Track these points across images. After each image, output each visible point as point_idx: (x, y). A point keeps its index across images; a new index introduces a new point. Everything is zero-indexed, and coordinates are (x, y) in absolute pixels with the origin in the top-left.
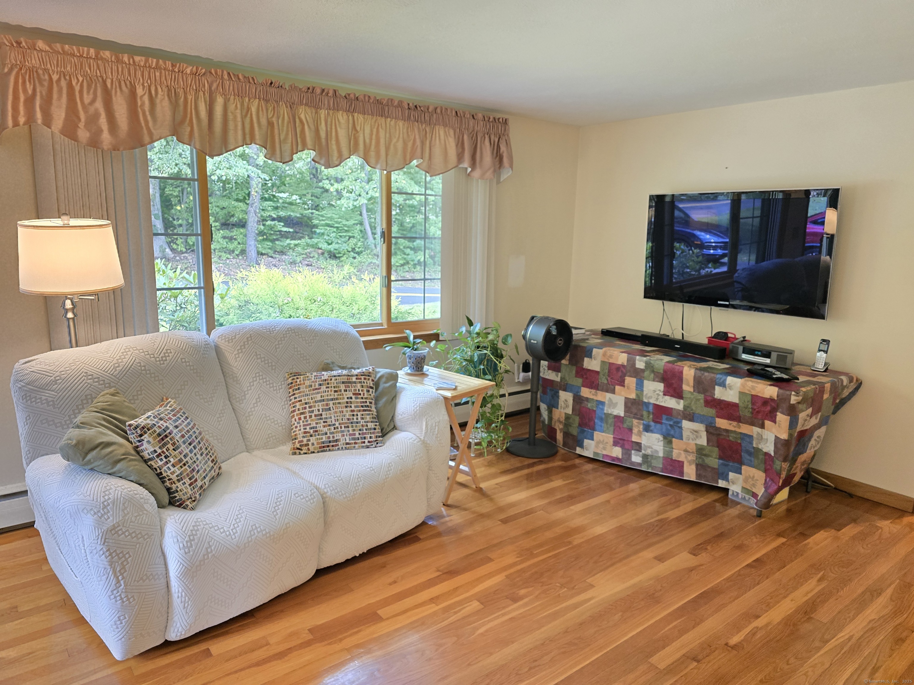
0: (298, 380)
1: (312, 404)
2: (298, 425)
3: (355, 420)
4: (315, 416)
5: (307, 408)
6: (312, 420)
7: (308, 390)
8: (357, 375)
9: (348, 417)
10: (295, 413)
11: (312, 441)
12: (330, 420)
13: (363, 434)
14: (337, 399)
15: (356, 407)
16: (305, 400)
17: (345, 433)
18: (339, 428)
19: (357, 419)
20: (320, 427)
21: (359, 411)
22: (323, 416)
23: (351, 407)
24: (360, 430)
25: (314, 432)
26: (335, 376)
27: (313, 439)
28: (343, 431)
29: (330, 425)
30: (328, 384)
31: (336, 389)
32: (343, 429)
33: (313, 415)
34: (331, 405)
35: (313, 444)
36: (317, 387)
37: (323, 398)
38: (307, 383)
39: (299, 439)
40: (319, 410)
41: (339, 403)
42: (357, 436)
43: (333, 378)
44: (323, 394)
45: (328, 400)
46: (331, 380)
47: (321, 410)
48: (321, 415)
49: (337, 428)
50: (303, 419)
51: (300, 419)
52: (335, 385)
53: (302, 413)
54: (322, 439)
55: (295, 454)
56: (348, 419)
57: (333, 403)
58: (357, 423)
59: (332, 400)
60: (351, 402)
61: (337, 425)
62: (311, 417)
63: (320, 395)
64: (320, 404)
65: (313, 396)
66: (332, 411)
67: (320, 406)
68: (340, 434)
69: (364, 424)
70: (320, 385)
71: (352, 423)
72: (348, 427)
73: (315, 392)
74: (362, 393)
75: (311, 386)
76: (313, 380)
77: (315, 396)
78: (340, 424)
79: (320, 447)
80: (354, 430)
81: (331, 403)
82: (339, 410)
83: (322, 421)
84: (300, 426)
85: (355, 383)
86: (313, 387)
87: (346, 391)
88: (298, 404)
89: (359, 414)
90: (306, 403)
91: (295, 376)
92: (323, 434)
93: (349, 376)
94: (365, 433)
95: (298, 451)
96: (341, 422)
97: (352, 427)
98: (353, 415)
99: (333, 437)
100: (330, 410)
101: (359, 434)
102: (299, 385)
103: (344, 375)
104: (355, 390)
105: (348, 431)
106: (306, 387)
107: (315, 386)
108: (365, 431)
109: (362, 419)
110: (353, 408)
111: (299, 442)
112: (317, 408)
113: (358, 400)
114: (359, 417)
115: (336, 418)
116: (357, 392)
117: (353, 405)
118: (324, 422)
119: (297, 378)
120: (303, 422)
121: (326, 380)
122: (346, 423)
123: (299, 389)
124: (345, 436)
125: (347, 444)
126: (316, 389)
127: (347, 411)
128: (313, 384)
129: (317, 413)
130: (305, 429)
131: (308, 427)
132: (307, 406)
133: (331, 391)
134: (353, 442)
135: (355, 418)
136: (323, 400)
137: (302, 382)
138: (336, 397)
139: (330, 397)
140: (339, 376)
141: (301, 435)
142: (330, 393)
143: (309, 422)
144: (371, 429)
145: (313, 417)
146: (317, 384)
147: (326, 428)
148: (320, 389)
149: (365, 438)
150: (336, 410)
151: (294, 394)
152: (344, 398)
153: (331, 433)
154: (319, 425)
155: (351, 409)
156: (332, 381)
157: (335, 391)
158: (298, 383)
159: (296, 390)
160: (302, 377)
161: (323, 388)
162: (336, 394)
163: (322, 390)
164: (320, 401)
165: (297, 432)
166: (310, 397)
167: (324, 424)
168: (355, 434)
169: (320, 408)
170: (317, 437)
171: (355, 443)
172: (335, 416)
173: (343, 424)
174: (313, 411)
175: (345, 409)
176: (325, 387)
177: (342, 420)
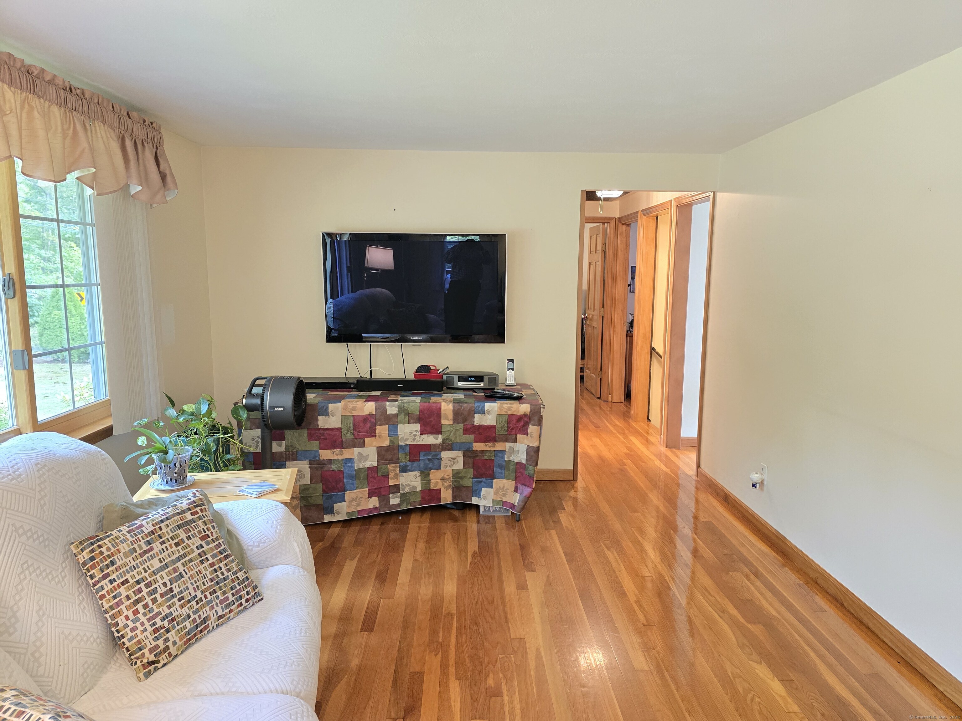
0: (104, 549)
1: (149, 579)
2: (138, 624)
3: (221, 577)
4: (162, 595)
5: (143, 588)
6: (160, 605)
7: (130, 558)
8: (189, 509)
9: (209, 577)
10: (123, 607)
11: (171, 640)
12: (187, 592)
13: (237, 592)
14: (185, 555)
15: (213, 557)
16: (133, 577)
17: (214, 603)
18: (203, 598)
19: (223, 574)
20: (178, 611)
21: (220, 561)
22: (175, 591)
23: (207, 559)
24: (232, 589)
25: (169, 622)
26: (162, 521)
27: (172, 635)
28: (211, 602)
29: (189, 601)
30: (160, 537)
31: (176, 541)
32: (209, 597)
33: (157, 596)
34: (181, 569)
35: (174, 643)
36: (145, 548)
37: (164, 563)
38: (124, 548)
39: (149, 646)
40: (165, 584)
41: (191, 560)
42: (231, 599)
43: (162, 525)
44: (161, 557)
45: (174, 562)
46: (160, 529)
47: (168, 583)
48: (171, 590)
49: (201, 600)
50: (142, 611)
51: (136, 612)
52: (171, 535)
53: (137, 602)
54: (185, 627)
55: (148, 675)
56: (212, 580)
57: (183, 564)
58: (225, 579)
59: (179, 559)
60: (203, 551)
61: (199, 595)
62: (154, 601)
63: (156, 560)
64: (163, 573)
65: (145, 566)
66: (186, 577)
67: (165, 576)
68: (207, 608)
69: (233, 577)
70: (149, 543)
71: (218, 583)
72: (215, 592)
73: (145, 557)
74: (209, 533)
75: (134, 550)
76: (131, 539)
77: (148, 564)
78: (202, 592)
79: (185, 643)
80: (224, 593)
81: (179, 564)
82: (194, 571)
83: (175, 600)
84: (142, 624)
85: (193, 521)
86: (139, 552)
87: (189, 538)
88: (122, 590)
89: (221, 565)
90: (138, 582)
91: (92, 544)
92: (184, 620)
93: (179, 514)
94: (240, 590)
95: (152, 668)
96: (203, 587)
97: (220, 588)
98: (215, 571)
99: (200, 617)
100: (183, 577)
101: (233, 595)
102: (109, 556)
103: (174, 515)
104: (200, 532)
105: (217, 597)
106: (126, 555)
107: (141, 548)
108: (238, 587)
109: (228, 570)
110: (211, 561)
111: (151, 651)
112: (161, 582)
113: (210, 546)
114: (224, 570)
115: (195, 585)
116: (204, 534)
117: (209, 556)
118: (179, 600)
119: (100, 547)
120: (145, 614)
121: (152, 532)
122: (210, 587)
123: (113, 563)
124: (216, 608)
125: (221, 617)
126: (146, 552)
127: (205, 569)
128: (135, 546)
129: (164, 590)
130: (154, 624)
131: (158, 620)
132: (142, 585)
133: (170, 545)
134: (228, 610)
135: (219, 573)
136: (166, 566)
137: (113, 550)
138: (182, 553)
139: (174, 557)
140: (167, 519)
141: (151, 638)
142: (170, 550)
143: (156, 610)
144: (243, 581)
145: (160, 600)
146: (142, 543)
147: (186, 608)
148: (151, 549)
149: (241, 597)
150: (191, 573)
151: (108, 575)
152: (193, 551)
153: (195, 613)
154: (174, 608)
155: (209, 563)
156: (164, 530)
157: (177, 544)
158: (106, 553)
159: (108, 566)
160: (106, 541)
161: (157, 546)
162: (179, 548)
163: (156, 550)
164: (162, 569)
165: (140, 637)
166: (141, 569)
167: (180, 603)
168: (227, 598)
169: (166, 579)
170: (178, 628)
171: (231, 611)
172: (192, 584)
173: (206, 590)
174: (155, 591)
175: (201, 567)
176: (158, 543)
177: (204, 585)
